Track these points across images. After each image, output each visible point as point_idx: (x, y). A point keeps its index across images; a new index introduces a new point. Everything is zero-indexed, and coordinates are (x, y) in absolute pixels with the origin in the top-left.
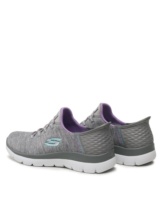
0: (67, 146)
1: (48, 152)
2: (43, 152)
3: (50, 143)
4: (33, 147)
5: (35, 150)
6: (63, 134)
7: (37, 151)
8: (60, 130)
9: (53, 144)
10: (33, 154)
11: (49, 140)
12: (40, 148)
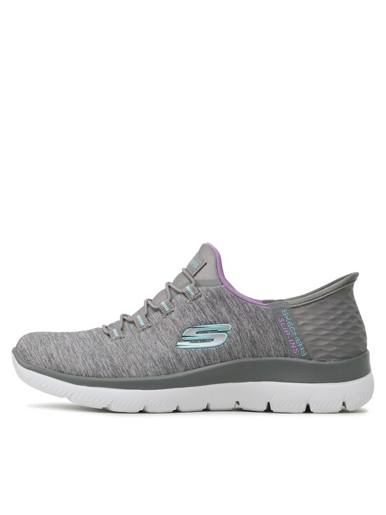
0: (253, 342)
1: (194, 366)
2: (178, 366)
3: (196, 341)
4: (140, 357)
5: (148, 364)
6: (236, 310)
7: (157, 365)
8: (225, 301)
9: (204, 341)
10: (147, 375)
11: (191, 332)
12: (164, 358)
